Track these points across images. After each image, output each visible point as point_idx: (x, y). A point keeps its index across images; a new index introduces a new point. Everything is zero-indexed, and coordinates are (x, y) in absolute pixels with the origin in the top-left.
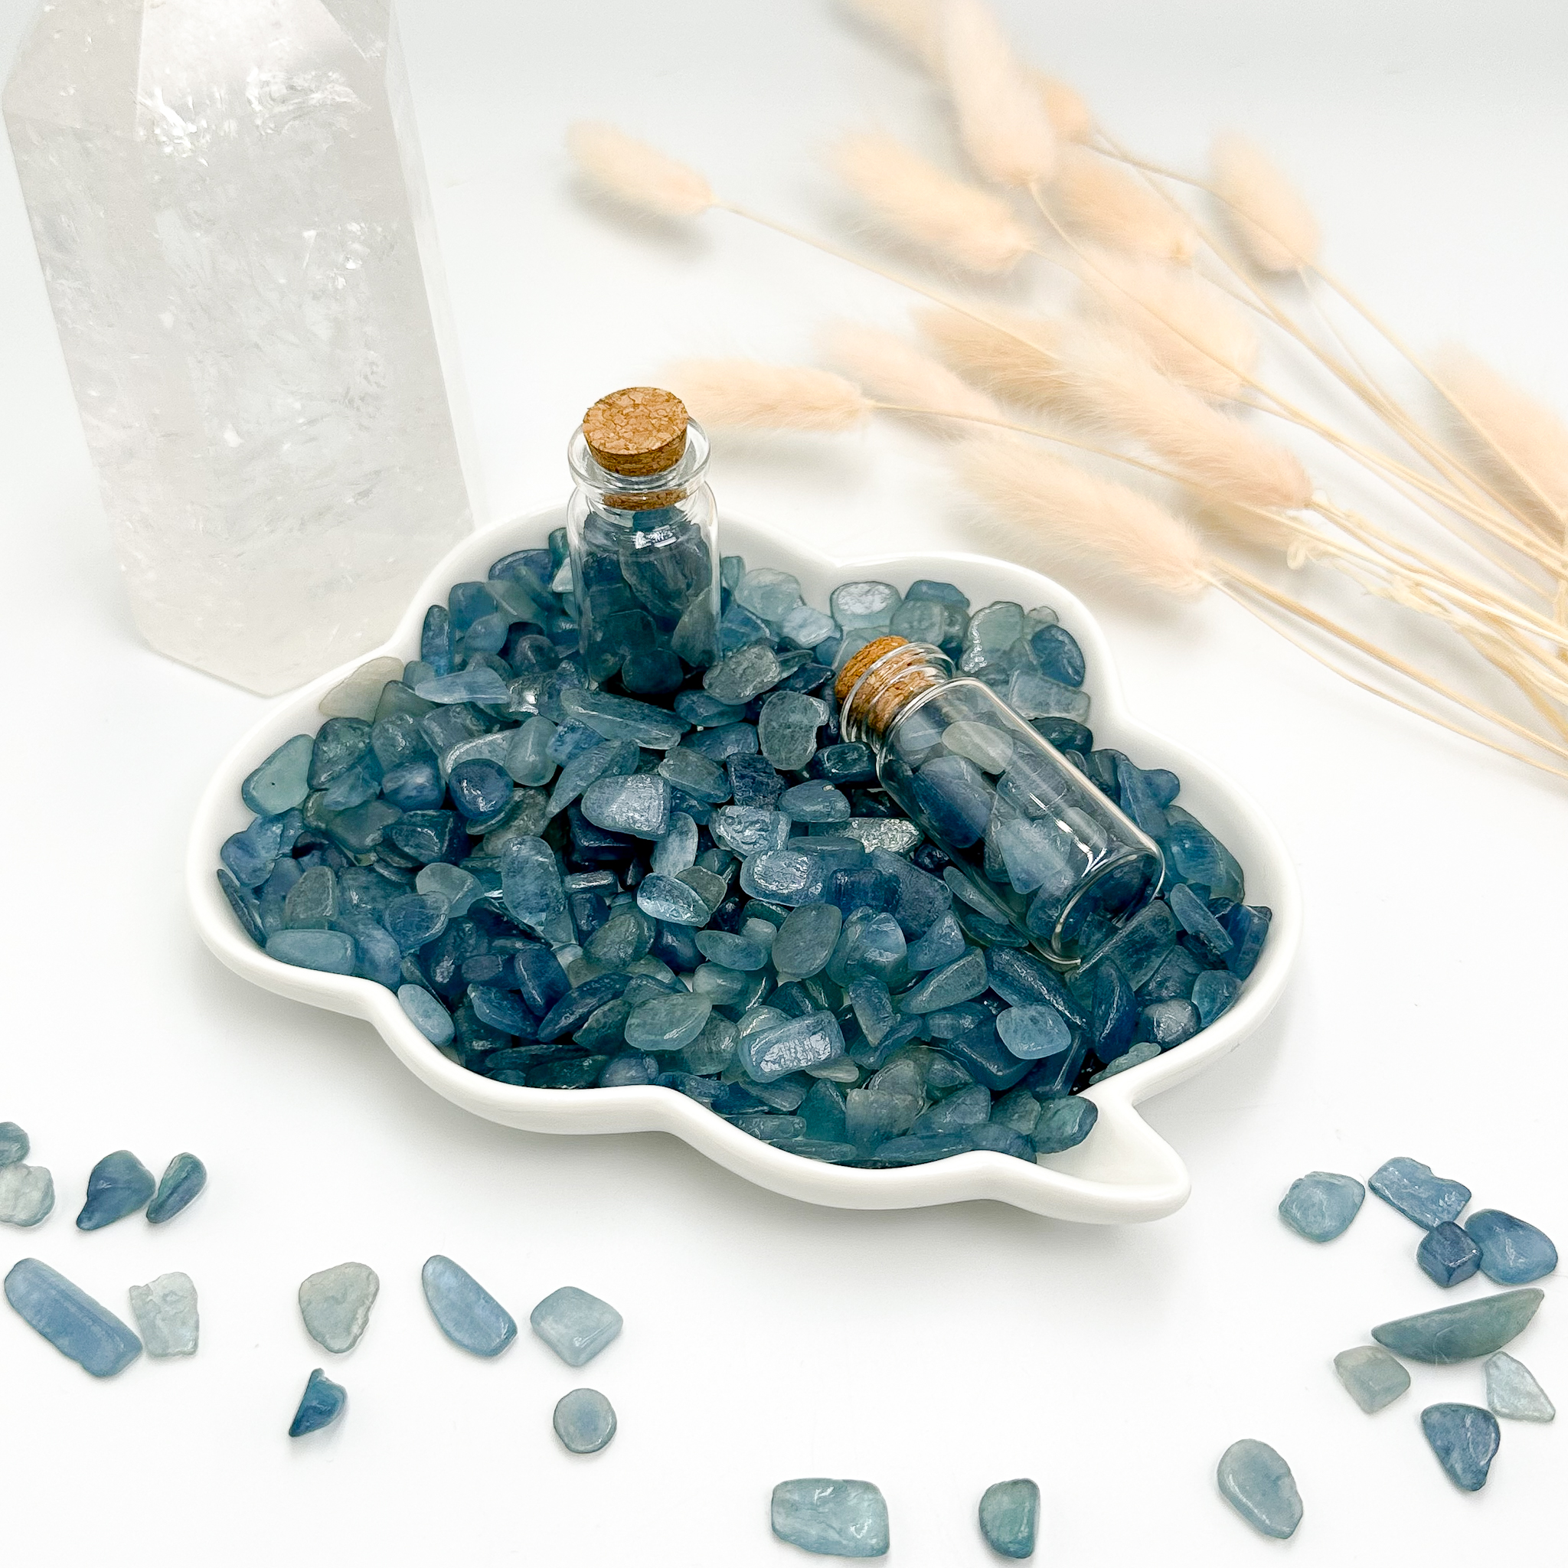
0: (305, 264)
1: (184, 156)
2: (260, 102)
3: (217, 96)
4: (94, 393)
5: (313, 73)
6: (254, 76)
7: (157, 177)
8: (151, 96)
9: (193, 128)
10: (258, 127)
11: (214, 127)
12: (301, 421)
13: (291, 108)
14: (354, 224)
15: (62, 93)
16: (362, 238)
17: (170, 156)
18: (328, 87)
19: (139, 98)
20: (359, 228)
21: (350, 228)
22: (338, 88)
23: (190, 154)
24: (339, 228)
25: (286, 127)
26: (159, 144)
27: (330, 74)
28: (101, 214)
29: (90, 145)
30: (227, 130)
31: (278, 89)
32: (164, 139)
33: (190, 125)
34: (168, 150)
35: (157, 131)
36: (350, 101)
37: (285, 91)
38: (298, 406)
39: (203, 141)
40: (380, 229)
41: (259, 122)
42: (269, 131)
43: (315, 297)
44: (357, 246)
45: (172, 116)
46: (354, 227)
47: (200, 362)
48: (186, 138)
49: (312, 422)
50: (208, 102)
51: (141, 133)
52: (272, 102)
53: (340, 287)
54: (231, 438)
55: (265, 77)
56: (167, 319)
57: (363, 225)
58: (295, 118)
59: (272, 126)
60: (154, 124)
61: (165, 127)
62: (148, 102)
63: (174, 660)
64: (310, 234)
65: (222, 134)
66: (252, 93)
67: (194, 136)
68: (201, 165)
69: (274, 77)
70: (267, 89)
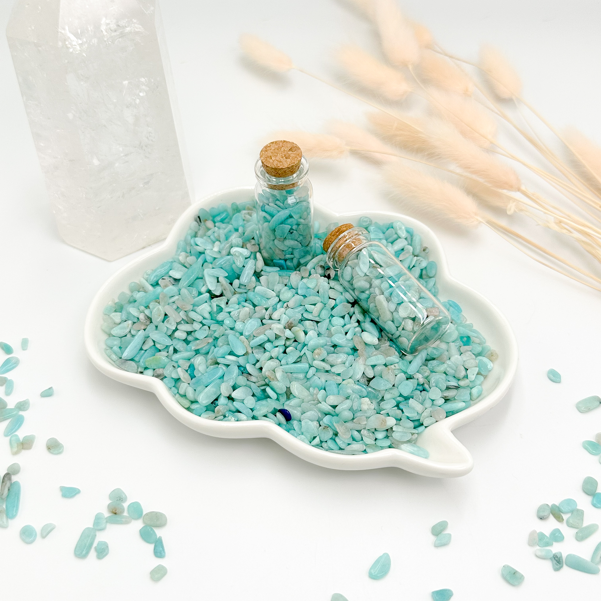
0: (124, 94)
1: (77, 53)
2: (106, 32)
3: (90, 29)
4: (42, 145)
5: (126, 20)
6: (104, 21)
7: (66, 61)
8: (64, 29)
9: (80, 42)
10: (105, 41)
11: (88, 41)
12: (122, 155)
13: (118, 33)
14: (142, 78)
15: (30, 29)
16: (146, 84)
17: (72, 53)
18: (133, 25)
19: (60, 30)
20: (145, 80)
21: (140, 79)
22: (136, 25)
23: (79, 52)
24: (137, 80)
25: (116, 41)
26: (68, 48)
27: (133, 20)
28: (45, 75)
29: (40, 49)
30: (94, 42)
31: (113, 26)
32: (69, 46)
33: (79, 40)
34: (71, 50)
35: (67, 43)
36: (141, 30)
37: (116, 27)
38: (121, 149)
39: (84, 47)
40: (152, 80)
41: (106, 39)
42: (110, 43)
43: (127, 107)
44: (144, 87)
45: (72, 37)
46: (143, 80)
47: (83, 132)
48: (77, 45)
49: (126, 155)
50: (86, 31)
51: (60, 44)
52: (110, 31)
53: (137, 103)
54: (96, 162)
55: (108, 21)
56: (70, 116)
57: (146, 79)
58: (119, 38)
59: (111, 41)
60: (65, 40)
61: (70, 41)
62: (63, 32)
63: (75, 247)
64: (126, 83)
65: (92, 44)
66: (103, 28)
67: (81, 45)
68: (84, 56)
69: (111, 22)
70: (108, 26)
